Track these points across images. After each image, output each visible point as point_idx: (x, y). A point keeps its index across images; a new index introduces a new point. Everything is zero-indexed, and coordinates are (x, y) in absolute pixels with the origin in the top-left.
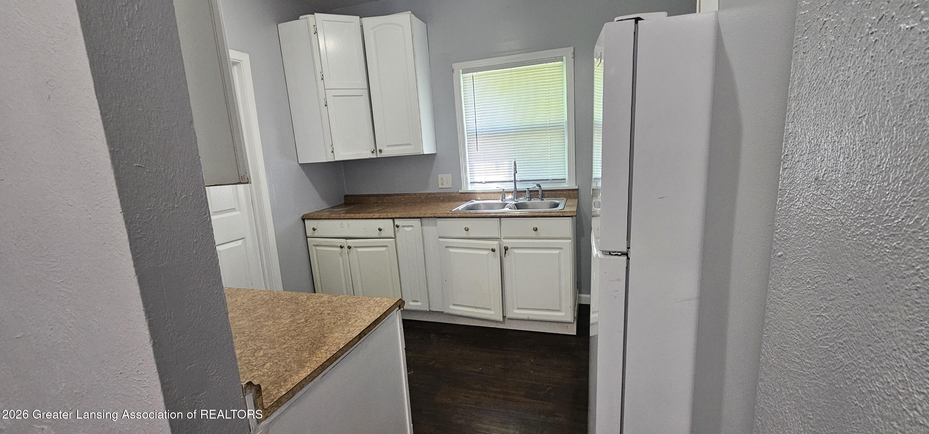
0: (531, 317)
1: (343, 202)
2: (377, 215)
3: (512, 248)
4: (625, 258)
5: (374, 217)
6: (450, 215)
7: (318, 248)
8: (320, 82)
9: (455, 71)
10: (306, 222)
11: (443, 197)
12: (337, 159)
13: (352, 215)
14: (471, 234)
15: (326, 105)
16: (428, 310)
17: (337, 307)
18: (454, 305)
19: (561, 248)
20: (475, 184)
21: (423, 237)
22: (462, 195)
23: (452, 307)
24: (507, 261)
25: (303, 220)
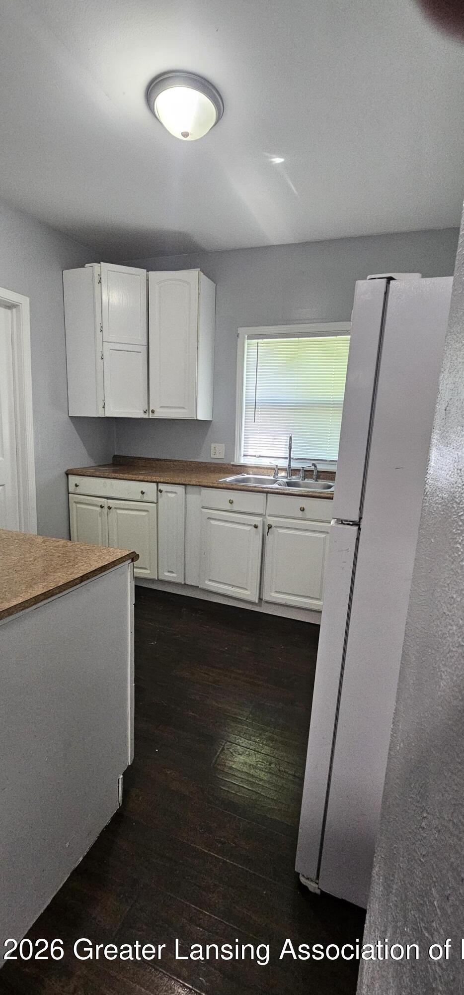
0: (289, 603)
1: (111, 462)
2: (141, 477)
3: (276, 527)
4: (356, 528)
5: (137, 479)
6: (215, 485)
7: (79, 506)
8: (99, 333)
9: (240, 335)
10: (70, 477)
11: (214, 467)
12: (108, 415)
13: (117, 475)
14: (236, 507)
15: (102, 358)
16: (183, 583)
17: (69, 552)
18: (210, 580)
19: (327, 533)
20: (249, 457)
21: (186, 505)
22: (233, 467)
23: (207, 582)
24: (269, 539)
25: (67, 474)
